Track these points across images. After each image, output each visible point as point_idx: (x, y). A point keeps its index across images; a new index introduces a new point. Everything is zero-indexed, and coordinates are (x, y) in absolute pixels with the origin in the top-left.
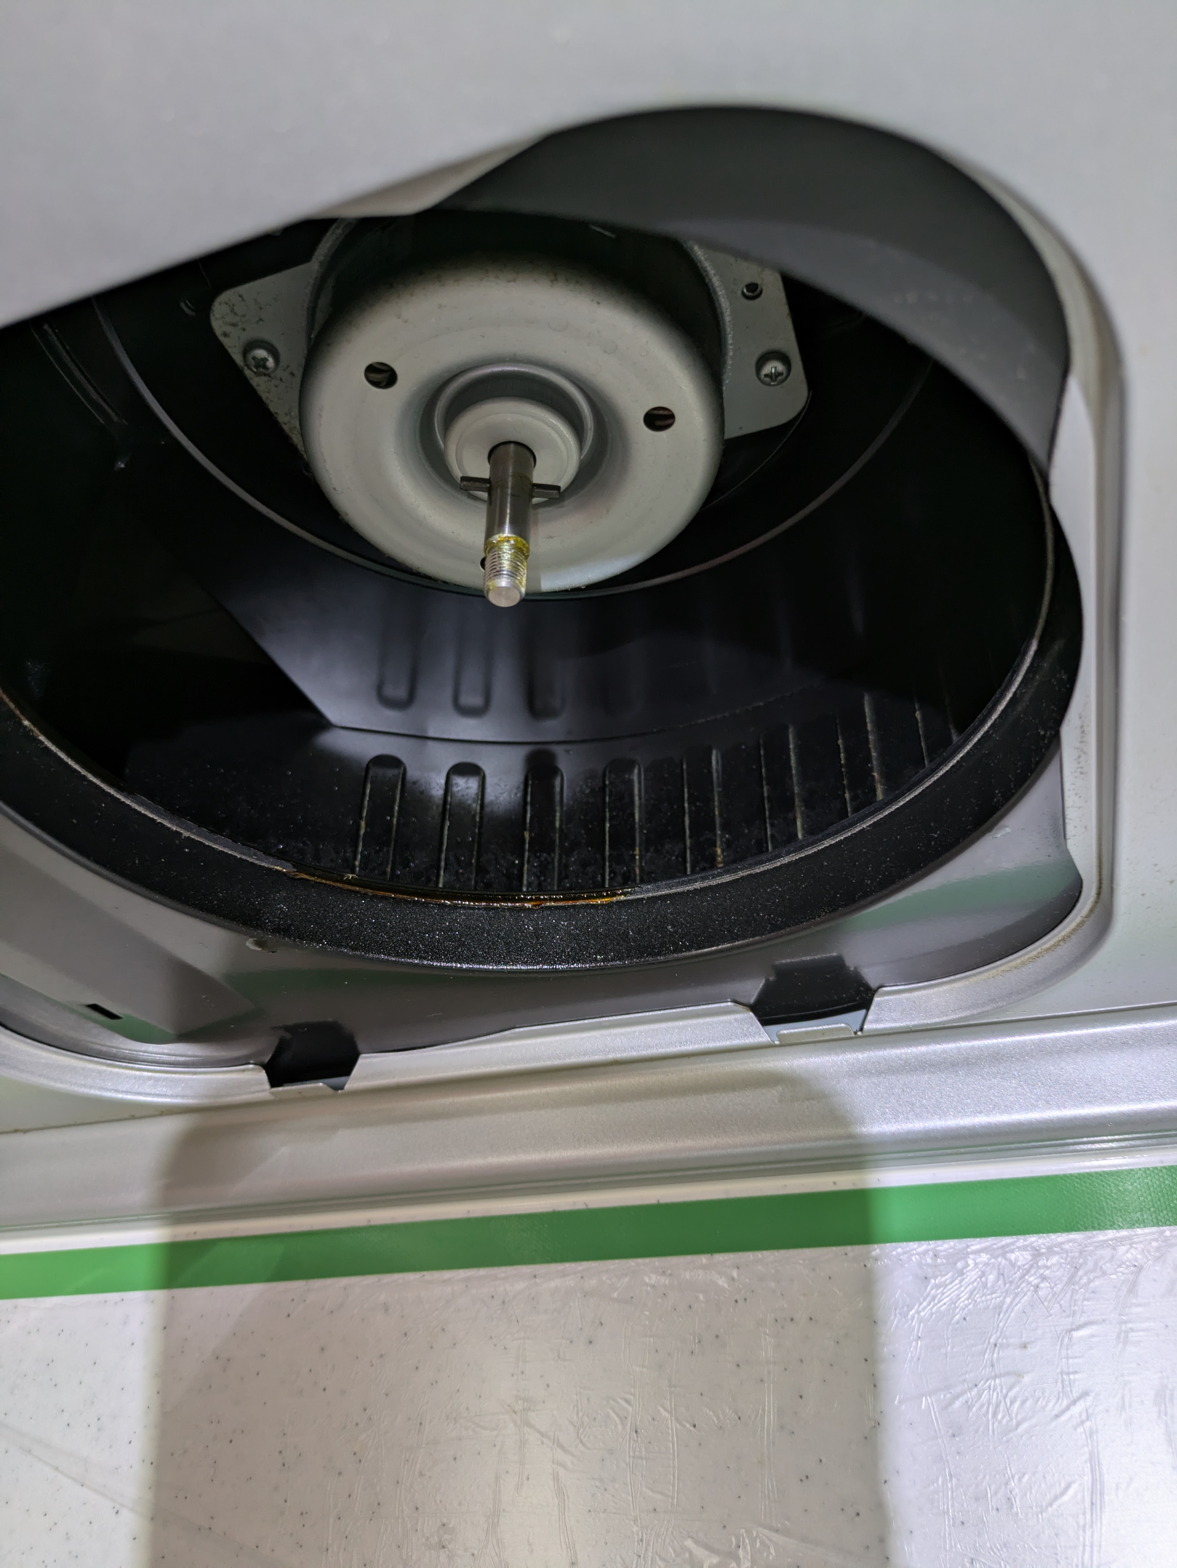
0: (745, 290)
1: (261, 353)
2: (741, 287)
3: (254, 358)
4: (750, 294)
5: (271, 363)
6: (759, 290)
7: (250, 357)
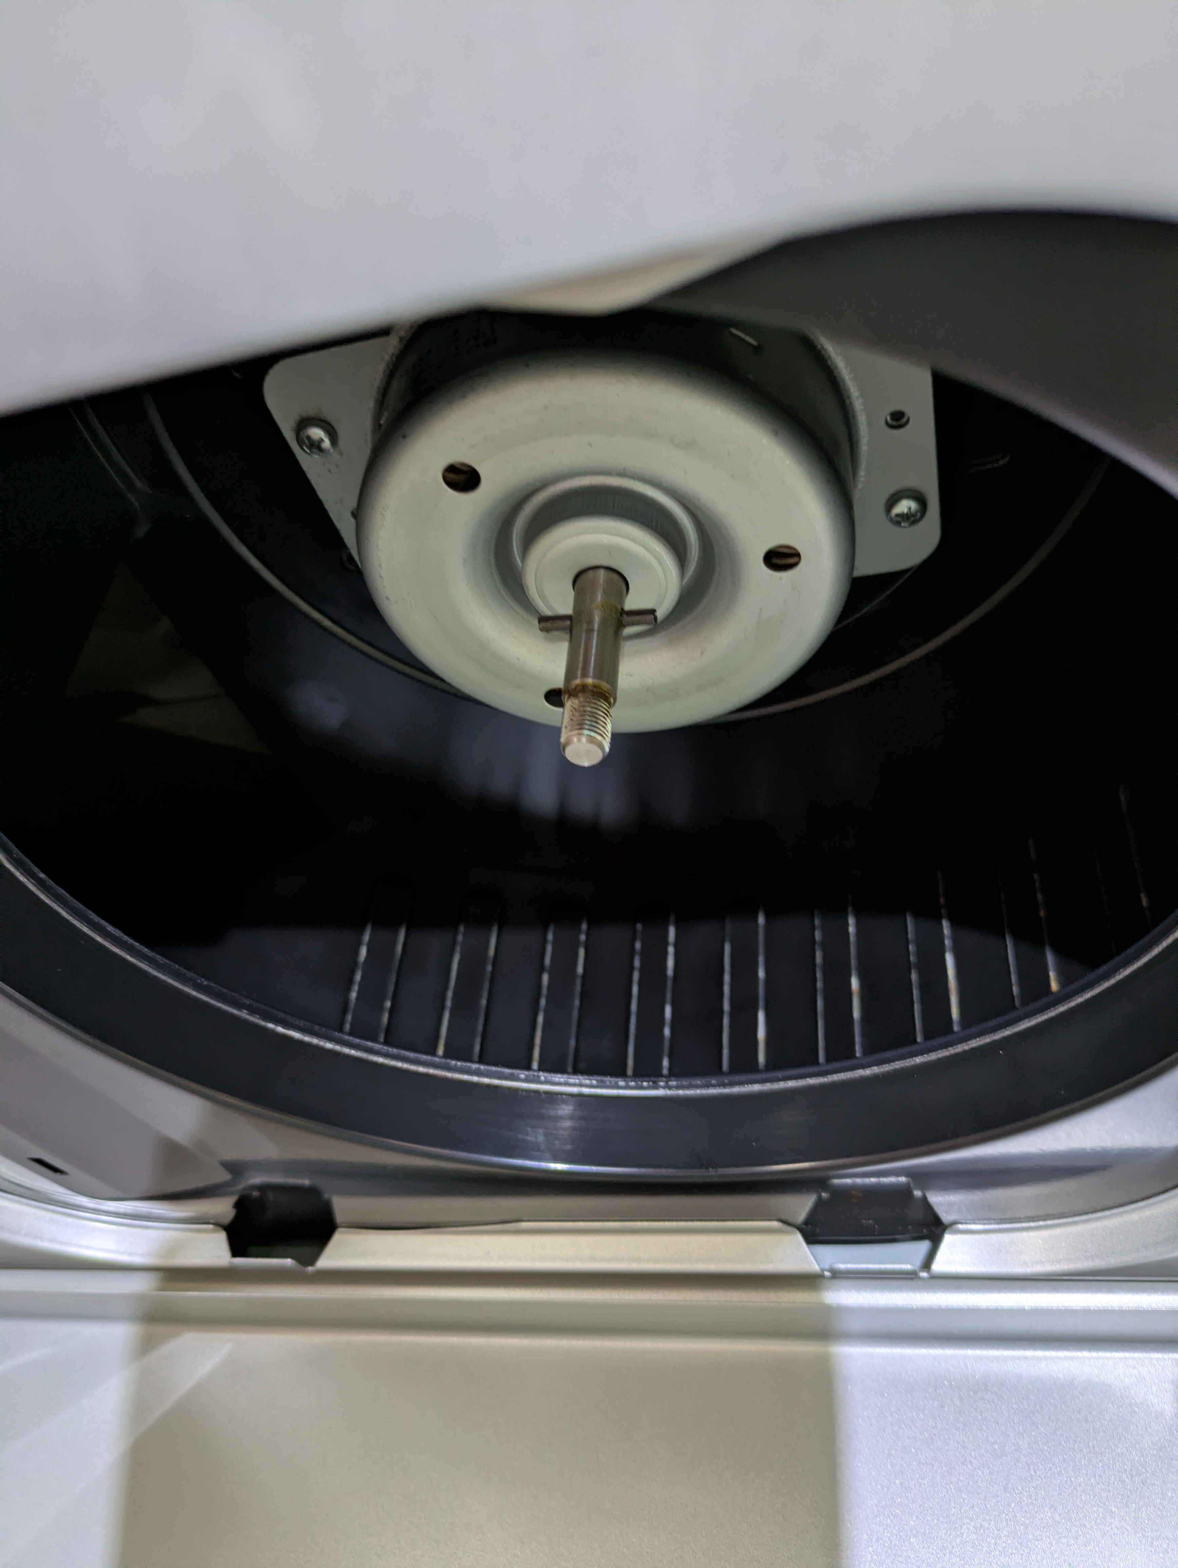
0: (889, 419)
1: (316, 433)
2: (885, 414)
3: (309, 438)
4: (894, 423)
5: (327, 444)
6: (904, 420)
7: (303, 434)
